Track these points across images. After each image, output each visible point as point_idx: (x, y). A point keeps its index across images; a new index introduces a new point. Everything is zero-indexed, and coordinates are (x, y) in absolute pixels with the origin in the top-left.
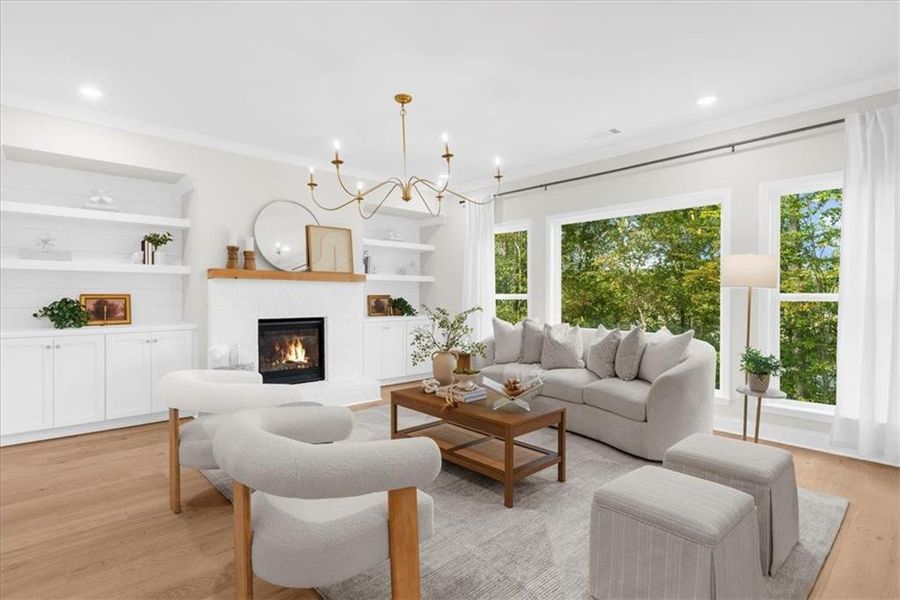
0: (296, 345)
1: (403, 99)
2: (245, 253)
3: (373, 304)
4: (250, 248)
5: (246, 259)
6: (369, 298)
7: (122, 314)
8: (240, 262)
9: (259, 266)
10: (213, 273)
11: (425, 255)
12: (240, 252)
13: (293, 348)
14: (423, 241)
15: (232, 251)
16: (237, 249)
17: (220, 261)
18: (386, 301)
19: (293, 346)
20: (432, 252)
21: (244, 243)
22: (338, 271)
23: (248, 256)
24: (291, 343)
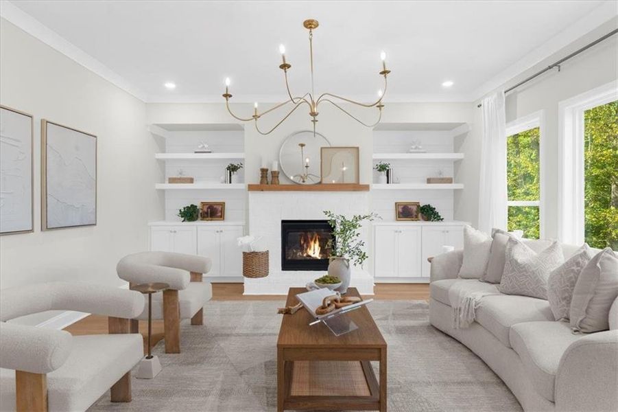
0: (315, 242)
1: (310, 25)
2: (272, 172)
3: (401, 210)
4: (275, 169)
5: (272, 177)
6: (397, 204)
7: (220, 214)
8: (269, 181)
9: (282, 181)
10: (252, 188)
11: (457, 163)
12: (269, 172)
13: (312, 243)
14: (456, 151)
15: (264, 171)
16: (267, 170)
17: (256, 179)
18: (414, 208)
19: (313, 242)
20: (462, 160)
21: (271, 165)
22: (346, 182)
23: (275, 175)
24: (311, 240)
